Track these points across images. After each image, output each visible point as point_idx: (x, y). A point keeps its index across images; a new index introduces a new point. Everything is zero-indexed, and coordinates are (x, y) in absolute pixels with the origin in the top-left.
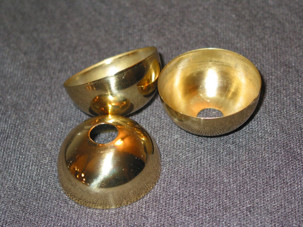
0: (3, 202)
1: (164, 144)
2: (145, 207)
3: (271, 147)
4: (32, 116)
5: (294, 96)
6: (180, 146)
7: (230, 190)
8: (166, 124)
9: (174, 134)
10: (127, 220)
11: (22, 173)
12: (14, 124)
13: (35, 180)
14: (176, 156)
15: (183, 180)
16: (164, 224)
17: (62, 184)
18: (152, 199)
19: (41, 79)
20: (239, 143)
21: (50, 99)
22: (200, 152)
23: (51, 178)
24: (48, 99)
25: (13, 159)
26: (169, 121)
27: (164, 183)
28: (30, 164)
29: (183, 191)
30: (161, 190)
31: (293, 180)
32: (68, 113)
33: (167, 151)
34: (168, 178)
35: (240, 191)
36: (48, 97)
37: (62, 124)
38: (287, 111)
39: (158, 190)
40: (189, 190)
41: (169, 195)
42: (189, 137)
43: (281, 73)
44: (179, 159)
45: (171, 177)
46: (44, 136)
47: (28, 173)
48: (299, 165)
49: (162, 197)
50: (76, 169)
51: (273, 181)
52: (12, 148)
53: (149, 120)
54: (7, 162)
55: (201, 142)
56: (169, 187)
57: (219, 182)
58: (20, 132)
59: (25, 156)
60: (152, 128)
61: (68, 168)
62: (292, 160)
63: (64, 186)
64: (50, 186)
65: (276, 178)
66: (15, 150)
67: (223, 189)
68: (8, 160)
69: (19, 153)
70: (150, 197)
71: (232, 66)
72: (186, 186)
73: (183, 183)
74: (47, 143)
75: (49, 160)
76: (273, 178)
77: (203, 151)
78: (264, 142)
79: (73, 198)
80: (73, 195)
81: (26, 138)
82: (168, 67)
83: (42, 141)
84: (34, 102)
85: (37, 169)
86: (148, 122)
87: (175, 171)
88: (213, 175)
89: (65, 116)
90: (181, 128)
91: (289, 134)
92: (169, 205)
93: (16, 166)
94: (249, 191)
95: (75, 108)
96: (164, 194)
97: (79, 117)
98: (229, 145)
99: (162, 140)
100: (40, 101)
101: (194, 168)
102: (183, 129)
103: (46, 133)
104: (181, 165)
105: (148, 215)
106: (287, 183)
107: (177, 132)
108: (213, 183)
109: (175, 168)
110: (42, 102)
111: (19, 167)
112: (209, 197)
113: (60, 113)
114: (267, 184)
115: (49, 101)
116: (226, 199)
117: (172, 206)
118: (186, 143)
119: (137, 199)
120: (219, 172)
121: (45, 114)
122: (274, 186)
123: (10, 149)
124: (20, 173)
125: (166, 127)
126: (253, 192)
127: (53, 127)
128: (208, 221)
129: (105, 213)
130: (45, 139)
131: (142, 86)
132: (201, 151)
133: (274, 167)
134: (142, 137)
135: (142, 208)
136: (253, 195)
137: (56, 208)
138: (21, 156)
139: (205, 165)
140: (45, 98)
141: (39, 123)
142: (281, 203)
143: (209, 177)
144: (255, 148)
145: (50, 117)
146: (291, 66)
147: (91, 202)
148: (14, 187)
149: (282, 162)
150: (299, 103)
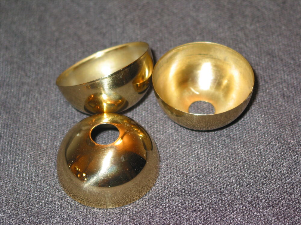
0: (6, 206)
1: (160, 139)
2: (149, 205)
3: (265, 139)
4: (24, 115)
5: (281, 86)
6: (176, 141)
7: (230, 184)
8: (159, 119)
9: (168, 129)
10: (133, 218)
11: (20, 175)
12: (6, 123)
13: (35, 182)
14: (173, 151)
15: (183, 176)
16: (170, 222)
17: (63, 184)
18: (155, 196)
19: (26, 75)
20: (233, 136)
21: (39, 96)
22: (197, 147)
23: (50, 178)
24: (37, 97)
25: (9, 160)
26: (162, 115)
27: (164, 179)
28: (27, 165)
29: (184, 187)
30: (162, 187)
31: (290, 172)
32: (59, 110)
33: (163, 146)
34: (167, 173)
35: (239, 184)
36: (37, 95)
37: (54, 121)
38: (275, 101)
39: (159, 187)
40: (190, 186)
41: (171, 192)
42: (184, 131)
43: (265, 62)
44: (176, 154)
45: (170, 173)
46: (38, 135)
47: (27, 174)
48: (294, 156)
49: (164, 194)
50: (77, 169)
51: (271, 172)
52: (7, 149)
53: (142, 114)
54: (3, 163)
55: (196, 136)
56: (170, 184)
57: (219, 176)
58: (13, 132)
59: (22, 156)
60: (145, 123)
61: (69, 168)
62: (287, 152)
63: (65, 186)
64: (51, 187)
65: (273, 170)
66: (10, 151)
67: (223, 183)
68: (4, 161)
69: (15, 154)
70: (152, 195)
71: (220, 59)
72: (187, 182)
73: (183, 179)
74: (42, 142)
75: (46, 160)
76: (270, 170)
77: (199, 145)
78: (257, 134)
79: (75, 198)
80: (76, 195)
81: (20, 138)
82: (160, 62)
83: (36, 140)
84: (23, 99)
85: (35, 170)
86: (140, 117)
87: (173, 166)
88: (211, 169)
89: (56, 113)
90: (175, 122)
91: (282, 125)
92: (172, 202)
93: (14, 167)
94: (249, 184)
95: (65, 105)
96: (165, 191)
97: (71, 114)
98: (224, 138)
99: (157, 135)
100: (29, 99)
101: (192, 163)
102: (176, 123)
103: (40, 131)
104: (179, 160)
105: (153, 213)
106: (284, 175)
107: (171, 126)
108: (212, 177)
109: (173, 164)
110: (31, 99)
111: (16, 168)
112: (211, 192)
113: (51, 111)
114: (265, 176)
115: (39, 98)
116: (227, 193)
117: (175, 203)
118: (181, 138)
119: (139, 196)
120: (217, 166)
121: (36, 112)
122: (272, 178)
123: (4, 150)
124: (19, 175)
125: (159, 121)
126: (252, 184)
127: (45, 126)
128: (212, 217)
129: (110, 213)
130: (39, 138)
131: (138, 84)
132: (197, 145)
133: (270, 159)
134: (139, 133)
135: (145, 205)
136: (253, 188)
137: (59, 209)
138: (17, 157)
139: (203, 160)
140: (34, 96)
141: (31, 122)
142: (281, 195)
143: (208, 172)
144: (250, 140)
145: (42, 114)
146: (274, 55)
147: (94, 202)
148: (14, 189)
149: (277, 154)
150: (287, 93)
